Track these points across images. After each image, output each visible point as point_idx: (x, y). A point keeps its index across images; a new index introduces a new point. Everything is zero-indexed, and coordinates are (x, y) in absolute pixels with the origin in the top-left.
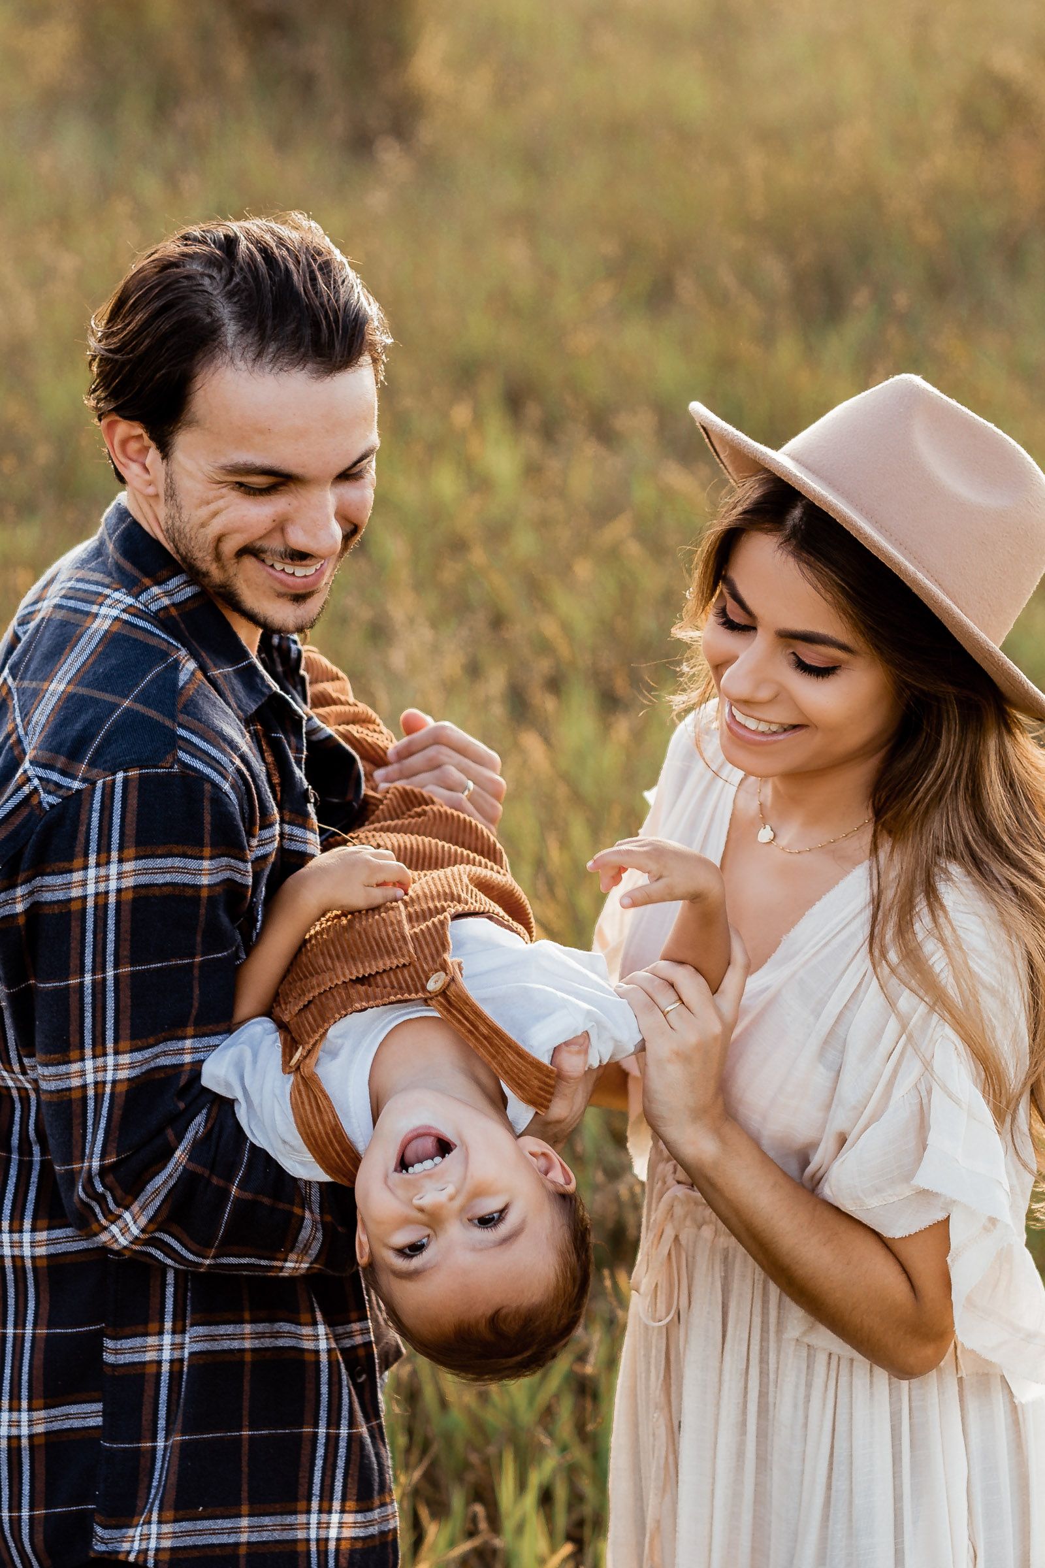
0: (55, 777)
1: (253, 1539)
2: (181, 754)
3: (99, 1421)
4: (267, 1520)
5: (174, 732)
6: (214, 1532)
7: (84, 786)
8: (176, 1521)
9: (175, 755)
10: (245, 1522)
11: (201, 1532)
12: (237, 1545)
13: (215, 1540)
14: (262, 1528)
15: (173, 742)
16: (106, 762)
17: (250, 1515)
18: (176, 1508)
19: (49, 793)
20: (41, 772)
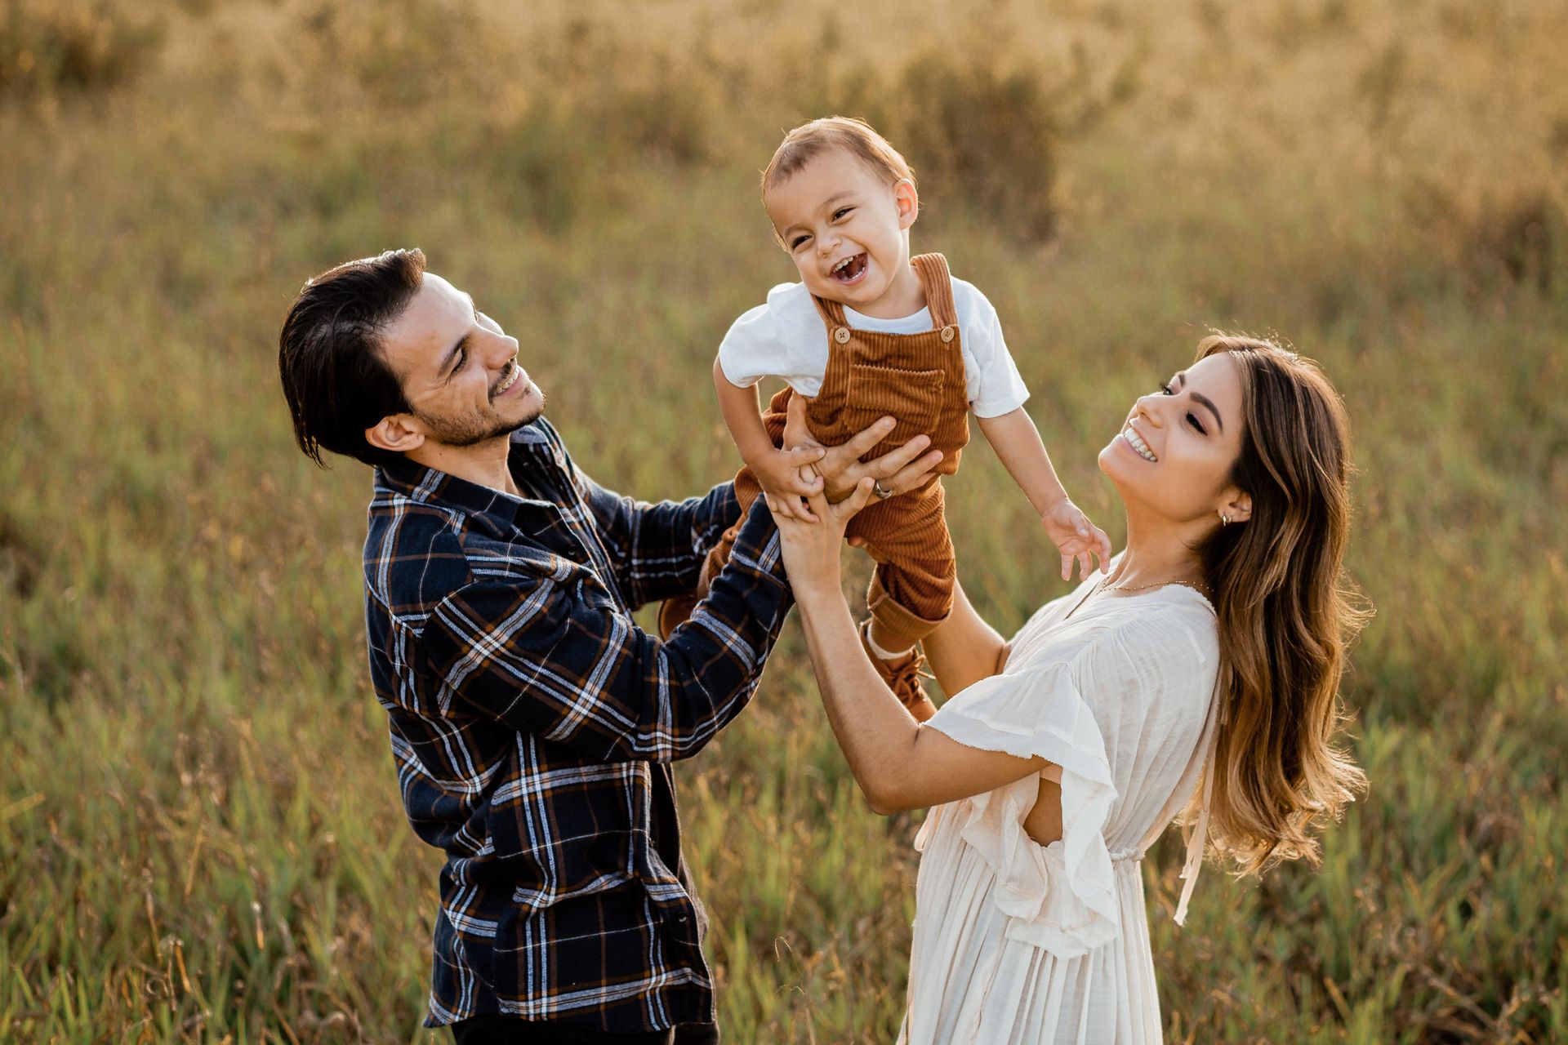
0: (412, 618)
1: (609, 1000)
2: (474, 571)
3: (492, 934)
4: (617, 987)
5: (465, 560)
6: (584, 999)
7: (429, 615)
8: (559, 994)
9: (472, 573)
10: (604, 990)
11: (577, 999)
12: (599, 1005)
13: (585, 1004)
14: (615, 992)
15: (466, 566)
16: (433, 596)
17: (607, 985)
18: (559, 986)
19: (414, 628)
20: (403, 618)
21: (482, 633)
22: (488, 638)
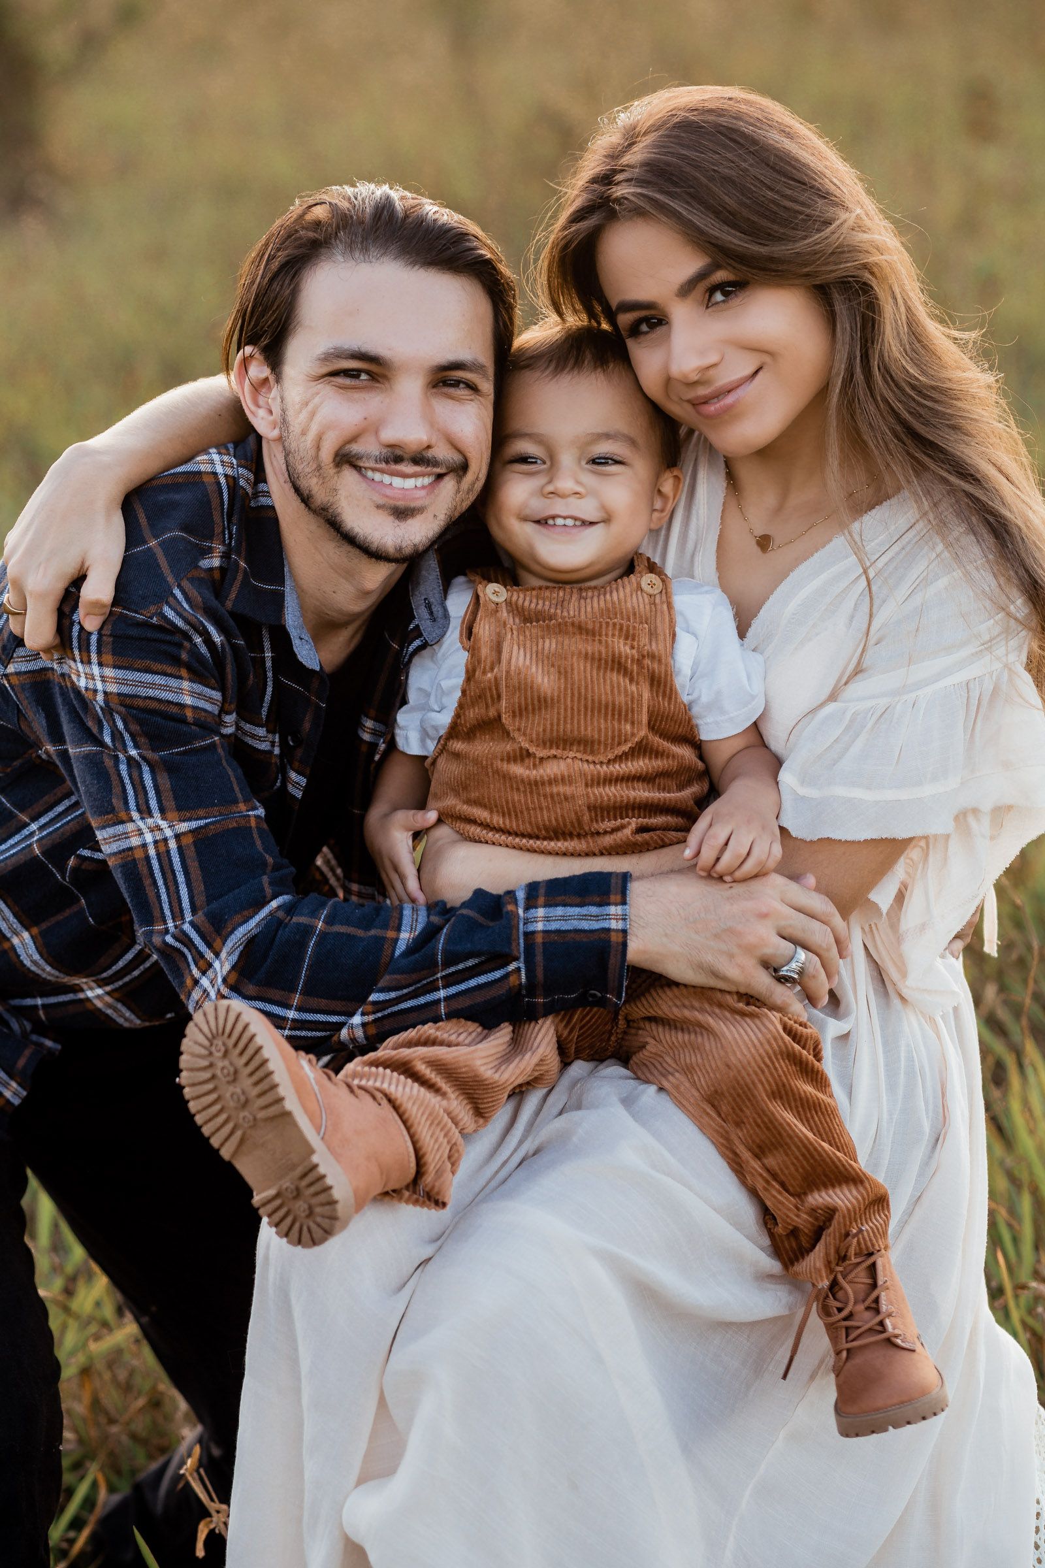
2: (166, 608)
21: (94, 657)
22: (96, 670)
